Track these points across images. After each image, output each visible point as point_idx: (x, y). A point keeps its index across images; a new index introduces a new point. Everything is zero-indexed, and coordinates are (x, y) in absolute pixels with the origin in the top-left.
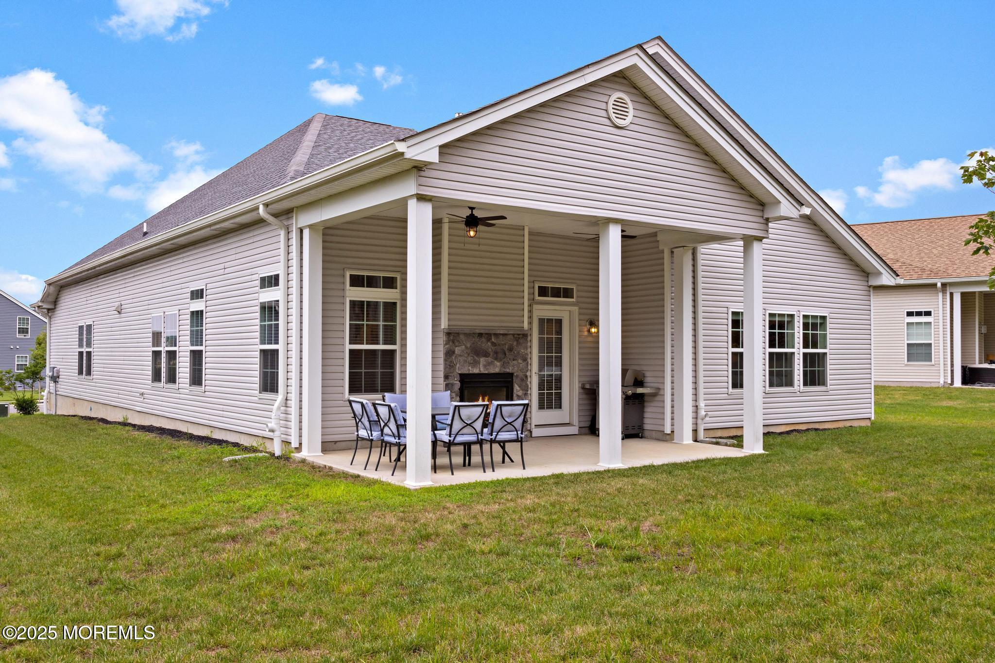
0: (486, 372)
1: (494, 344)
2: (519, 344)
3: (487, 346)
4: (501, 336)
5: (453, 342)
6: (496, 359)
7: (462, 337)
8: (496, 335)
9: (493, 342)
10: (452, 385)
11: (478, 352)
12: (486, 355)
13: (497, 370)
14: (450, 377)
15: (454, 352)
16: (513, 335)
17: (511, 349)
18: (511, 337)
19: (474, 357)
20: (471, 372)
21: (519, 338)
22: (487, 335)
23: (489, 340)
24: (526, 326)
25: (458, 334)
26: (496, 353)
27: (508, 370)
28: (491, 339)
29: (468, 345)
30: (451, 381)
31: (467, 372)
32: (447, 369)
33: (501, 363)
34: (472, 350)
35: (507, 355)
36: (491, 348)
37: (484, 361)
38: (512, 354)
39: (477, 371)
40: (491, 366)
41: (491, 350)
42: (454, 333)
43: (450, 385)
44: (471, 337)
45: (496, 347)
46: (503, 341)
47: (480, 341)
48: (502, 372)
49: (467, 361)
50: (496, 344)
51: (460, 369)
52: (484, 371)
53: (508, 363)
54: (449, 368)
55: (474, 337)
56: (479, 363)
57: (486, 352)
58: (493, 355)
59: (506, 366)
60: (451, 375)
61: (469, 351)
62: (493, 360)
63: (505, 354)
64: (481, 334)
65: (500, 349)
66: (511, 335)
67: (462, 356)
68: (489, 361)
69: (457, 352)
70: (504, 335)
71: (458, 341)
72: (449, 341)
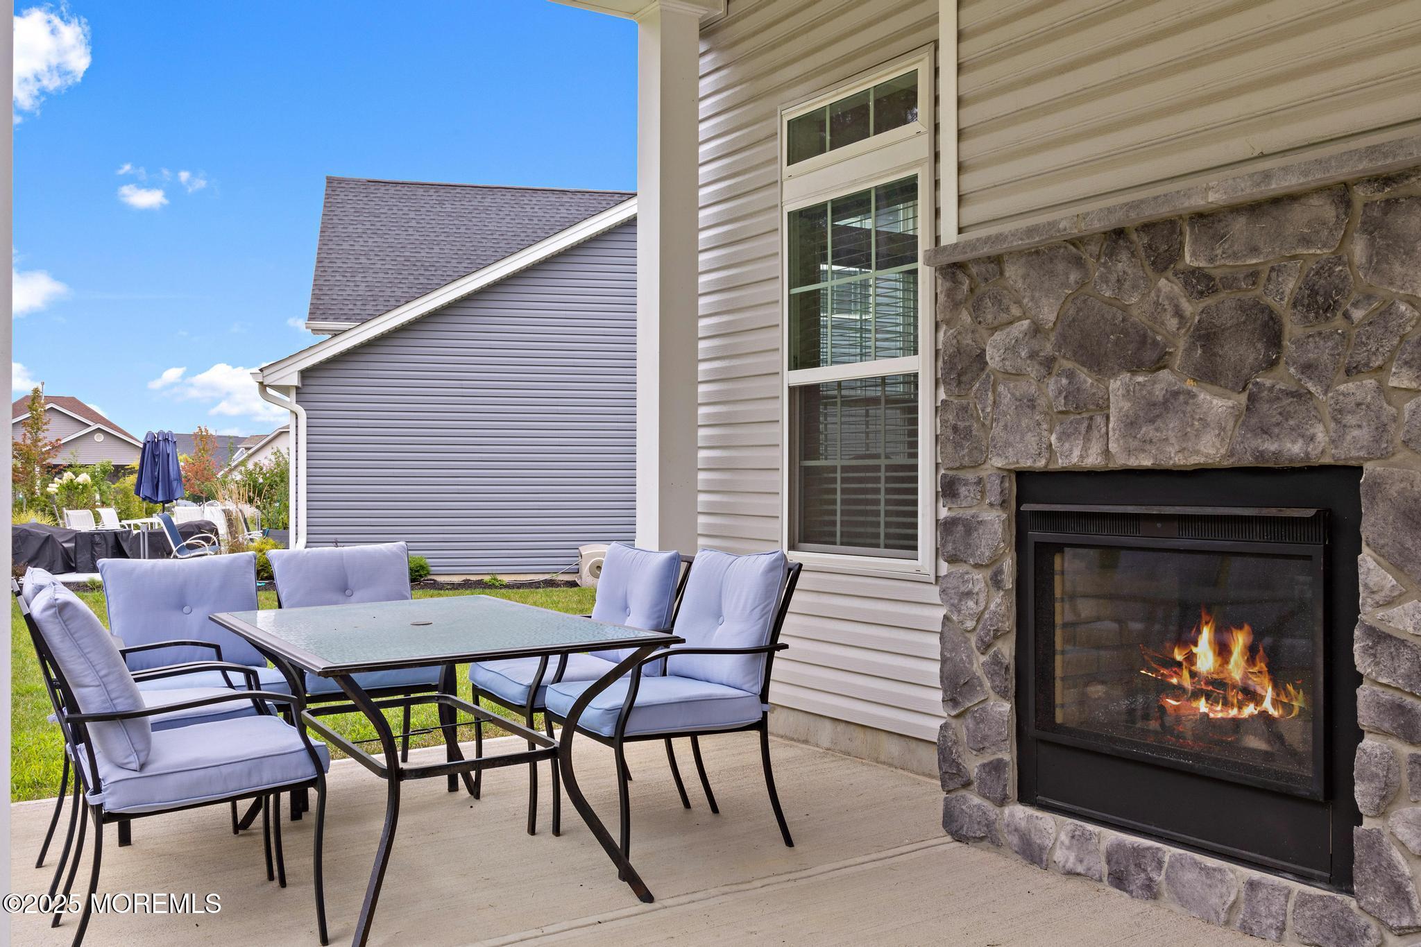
0: (1147, 462)
1: (1201, 283)
2: (1389, 248)
4: (1239, 225)
5: (977, 309)
6: (1209, 374)
7: (1013, 272)
9: (1194, 271)
11: (1096, 348)
12: (1144, 354)
13: (1209, 451)
14: (963, 491)
16: (1341, 192)
17: (1315, 296)
18: (1327, 210)
19: (1071, 375)
20: (1061, 463)
21: (1389, 204)
23: (1164, 260)
26: (1206, 336)
27: (1293, 449)
28: (1174, 255)
29: (1048, 314)
30: (968, 509)
31: (1041, 464)
32: (950, 449)
33: (1243, 398)
34: (1063, 341)
35: (1286, 343)
36: (1178, 313)
37: (1127, 395)
38: (1325, 328)
39: (1093, 460)
40: (1173, 424)
41: (1173, 323)
42: (977, 261)
43: (960, 528)
44: (1060, 267)
45: (1210, 301)
46: (1254, 250)
47: (1113, 277)
48: (1248, 461)
49: (1042, 402)
50: (1210, 278)
51: (1008, 444)
52: (1129, 452)
53: (1301, 396)
54: (958, 446)
55: (1078, 262)
56: (1103, 407)
57: (1145, 336)
58: (1189, 350)
59: (1286, 415)
60: (970, 476)
61: (1048, 349)
62: (1190, 384)
63: (1272, 334)
64: (1119, 234)
65: (1241, 307)
66: (1315, 201)
67: (1018, 374)
68: (1159, 392)
69: (993, 358)
70: (1254, 208)
71: (998, 301)
72: (955, 305)
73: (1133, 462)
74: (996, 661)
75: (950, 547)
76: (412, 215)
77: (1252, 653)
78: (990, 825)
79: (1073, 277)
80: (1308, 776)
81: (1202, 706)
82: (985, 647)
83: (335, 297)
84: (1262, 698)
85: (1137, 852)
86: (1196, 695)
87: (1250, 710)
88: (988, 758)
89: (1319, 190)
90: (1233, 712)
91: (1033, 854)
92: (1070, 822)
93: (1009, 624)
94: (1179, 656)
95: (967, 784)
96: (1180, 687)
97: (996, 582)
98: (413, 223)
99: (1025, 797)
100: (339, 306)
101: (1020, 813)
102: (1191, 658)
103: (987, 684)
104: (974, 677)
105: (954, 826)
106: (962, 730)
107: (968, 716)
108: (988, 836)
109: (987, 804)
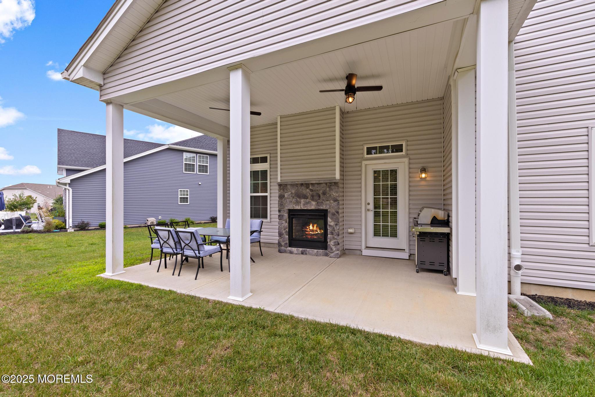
0: (306, 209)
1: (311, 190)
2: (331, 189)
3: (307, 192)
4: (316, 185)
5: (283, 190)
6: (313, 200)
7: (289, 186)
8: (312, 184)
10: (283, 216)
11: (299, 196)
12: (305, 197)
13: (313, 208)
14: (281, 211)
15: (284, 196)
16: (326, 184)
17: (324, 193)
18: (325, 185)
19: (296, 199)
20: (295, 208)
21: (331, 185)
22: (307, 185)
23: (307, 187)
24: (338, 176)
25: (286, 185)
26: (312, 196)
27: (322, 208)
28: (309, 187)
29: (293, 192)
30: (282, 213)
31: (292, 208)
32: (280, 206)
33: (316, 203)
34: (295, 195)
35: (321, 197)
36: (309, 193)
37: (304, 202)
38: (325, 196)
39: (299, 208)
40: (309, 205)
41: (309, 194)
42: (284, 185)
43: (281, 216)
44: (295, 187)
45: (312, 192)
46: (318, 188)
47: (302, 189)
48: (317, 209)
49: (293, 201)
50: (313, 190)
51: (288, 206)
52: (304, 207)
53: (322, 203)
54: (281, 206)
55: (297, 186)
56: (300, 203)
57: (305, 195)
58: (311, 197)
59: (321, 204)
60: (283, 210)
61: (293, 195)
62: (310, 201)
63: (319, 196)
64: (302, 184)
65: (316, 193)
66: (324, 184)
67: (289, 198)
68: (307, 201)
69: (286, 196)
70: (318, 184)
71: (286, 189)
72: (281, 189)
73: (304, 209)
74: (286, 231)
75: (280, 218)
76: (86, 141)
77: (317, 227)
78: (285, 250)
79: (297, 188)
80: (323, 239)
81: (311, 233)
82: (285, 230)
83: (65, 160)
84: (318, 231)
85: (305, 250)
86: (310, 232)
87: (317, 232)
88: (285, 243)
89: (324, 183)
90: (315, 233)
91: (291, 252)
92: (296, 248)
93: (288, 227)
94: (308, 227)
95: (282, 246)
96: (308, 231)
97: (286, 222)
98: (87, 143)
99: (290, 246)
100: (67, 162)
101: (290, 248)
102: (309, 228)
103: (285, 234)
104: (283, 233)
105: (280, 251)
106: (281, 240)
107: (282, 238)
108: (285, 252)
109: (285, 248)
